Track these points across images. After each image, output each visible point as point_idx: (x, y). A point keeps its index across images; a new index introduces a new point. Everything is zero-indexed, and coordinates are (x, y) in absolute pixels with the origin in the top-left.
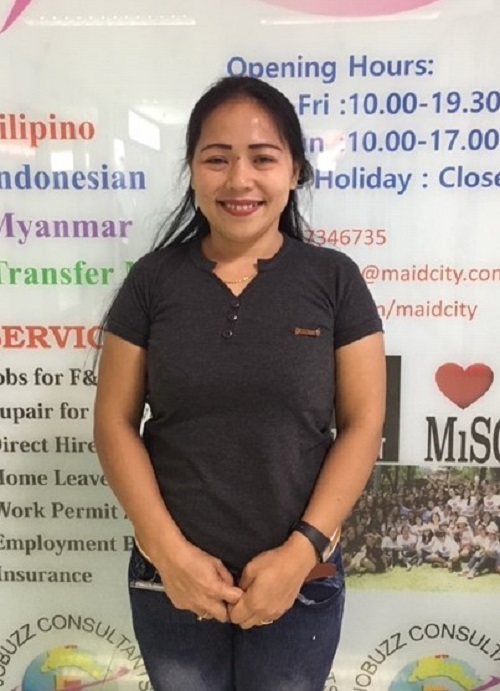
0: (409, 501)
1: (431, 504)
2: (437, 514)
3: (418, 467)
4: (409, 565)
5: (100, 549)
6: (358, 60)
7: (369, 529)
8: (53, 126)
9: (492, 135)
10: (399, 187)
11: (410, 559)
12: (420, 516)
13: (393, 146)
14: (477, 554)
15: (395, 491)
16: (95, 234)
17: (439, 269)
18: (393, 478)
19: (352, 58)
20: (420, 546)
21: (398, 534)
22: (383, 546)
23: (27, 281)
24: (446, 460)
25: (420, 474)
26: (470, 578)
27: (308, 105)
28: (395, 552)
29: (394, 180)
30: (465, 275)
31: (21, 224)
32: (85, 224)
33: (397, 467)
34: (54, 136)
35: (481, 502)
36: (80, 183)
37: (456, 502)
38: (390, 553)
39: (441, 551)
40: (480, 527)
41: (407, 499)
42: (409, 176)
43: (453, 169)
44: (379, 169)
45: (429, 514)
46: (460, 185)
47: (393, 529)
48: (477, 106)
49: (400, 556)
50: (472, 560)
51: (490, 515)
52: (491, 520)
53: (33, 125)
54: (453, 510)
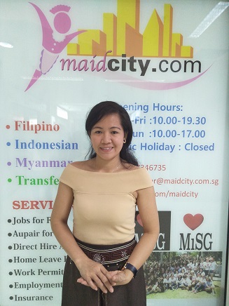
0: (174, 265)
1: (181, 266)
2: (184, 270)
3: (177, 252)
4: (173, 289)
7: (159, 276)
8: (43, 125)
9: (203, 132)
10: (170, 150)
12: (178, 271)
13: (168, 135)
14: (198, 284)
15: (169, 261)
16: (58, 166)
17: (185, 180)
18: (168, 256)
19: (154, 104)
20: (177, 282)
22: (164, 282)
23: (31, 184)
25: (177, 255)
26: (195, 293)
27: (138, 120)
28: (168, 284)
29: (169, 147)
30: (194, 182)
31: (30, 162)
32: (55, 162)
33: (169, 252)
34: (44, 130)
35: (199, 265)
36: (53, 147)
37: (190, 265)
38: (166, 285)
39: (185, 283)
40: (199, 274)
42: (174, 146)
43: (189, 144)
44: (163, 143)
45: (180, 269)
46: (192, 150)
47: (168, 276)
48: (198, 122)
49: (170, 286)
50: (196, 286)
51: (203, 269)
52: (203, 271)
53: (36, 126)
54: (189, 268)
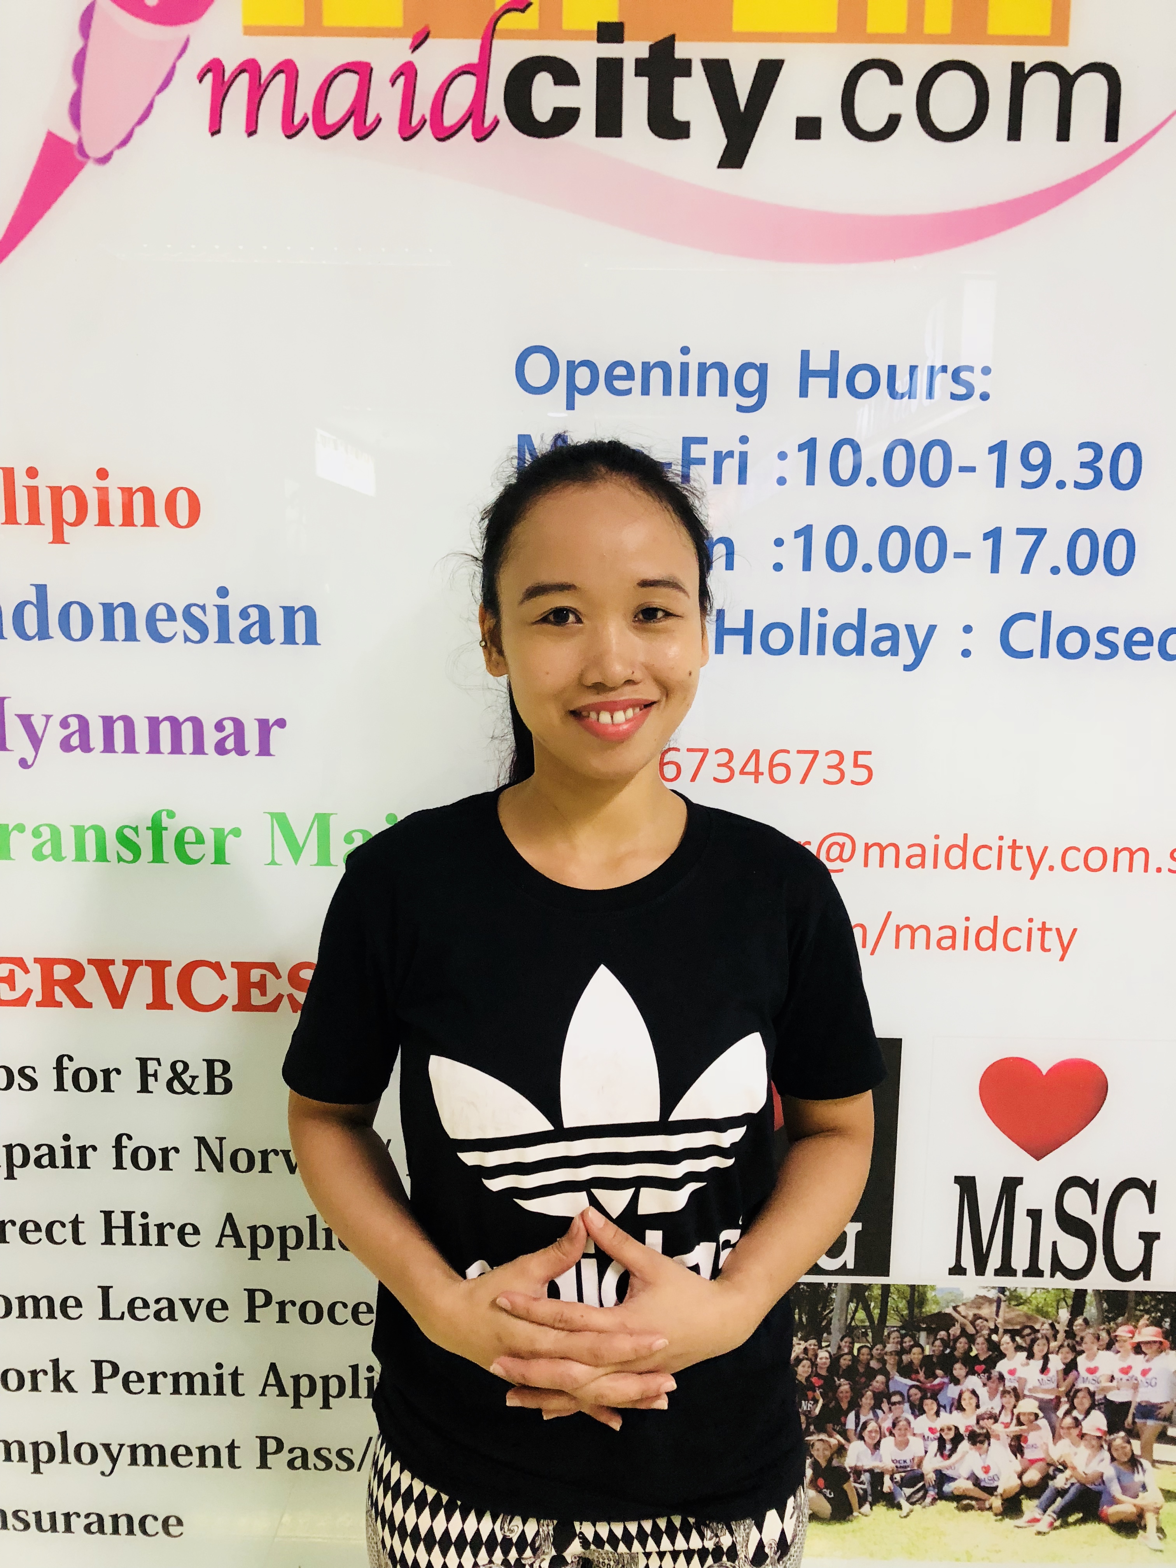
0: (911, 1363)
1: (959, 1370)
2: (974, 1392)
3: (933, 1288)
4: (905, 1505)
5: (202, 1463)
6: (820, 362)
8: (103, 493)
9: (1120, 543)
10: (907, 654)
11: (908, 1491)
12: (934, 1397)
13: (894, 559)
14: (1060, 1481)
15: (880, 1339)
16: (199, 749)
17: (995, 844)
18: (876, 1312)
19: (805, 355)
20: (931, 1464)
21: (882, 1436)
22: (849, 1462)
23: (38, 854)
24: (997, 1273)
25: (937, 1303)
26: (1039, 1533)
27: (702, 461)
28: (877, 1477)
29: (894, 638)
30: (1053, 858)
31: (26, 720)
32: (176, 724)
33: (886, 1288)
34: (104, 520)
35: (1071, 1367)
36: (165, 628)
37: (1017, 1367)
38: (865, 1477)
39: (981, 1475)
40: (1068, 1421)
41: (905, 1358)
42: (932, 629)
43: (1031, 617)
44: (862, 613)
46: (1045, 654)
47: (872, 1426)
48: (1087, 476)
49: (887, 1485)
50: (1047, 1493)
51: (1092, 1395)
52: (1092, 1407)
53: (57, 493)
54: (1009, 1384)
